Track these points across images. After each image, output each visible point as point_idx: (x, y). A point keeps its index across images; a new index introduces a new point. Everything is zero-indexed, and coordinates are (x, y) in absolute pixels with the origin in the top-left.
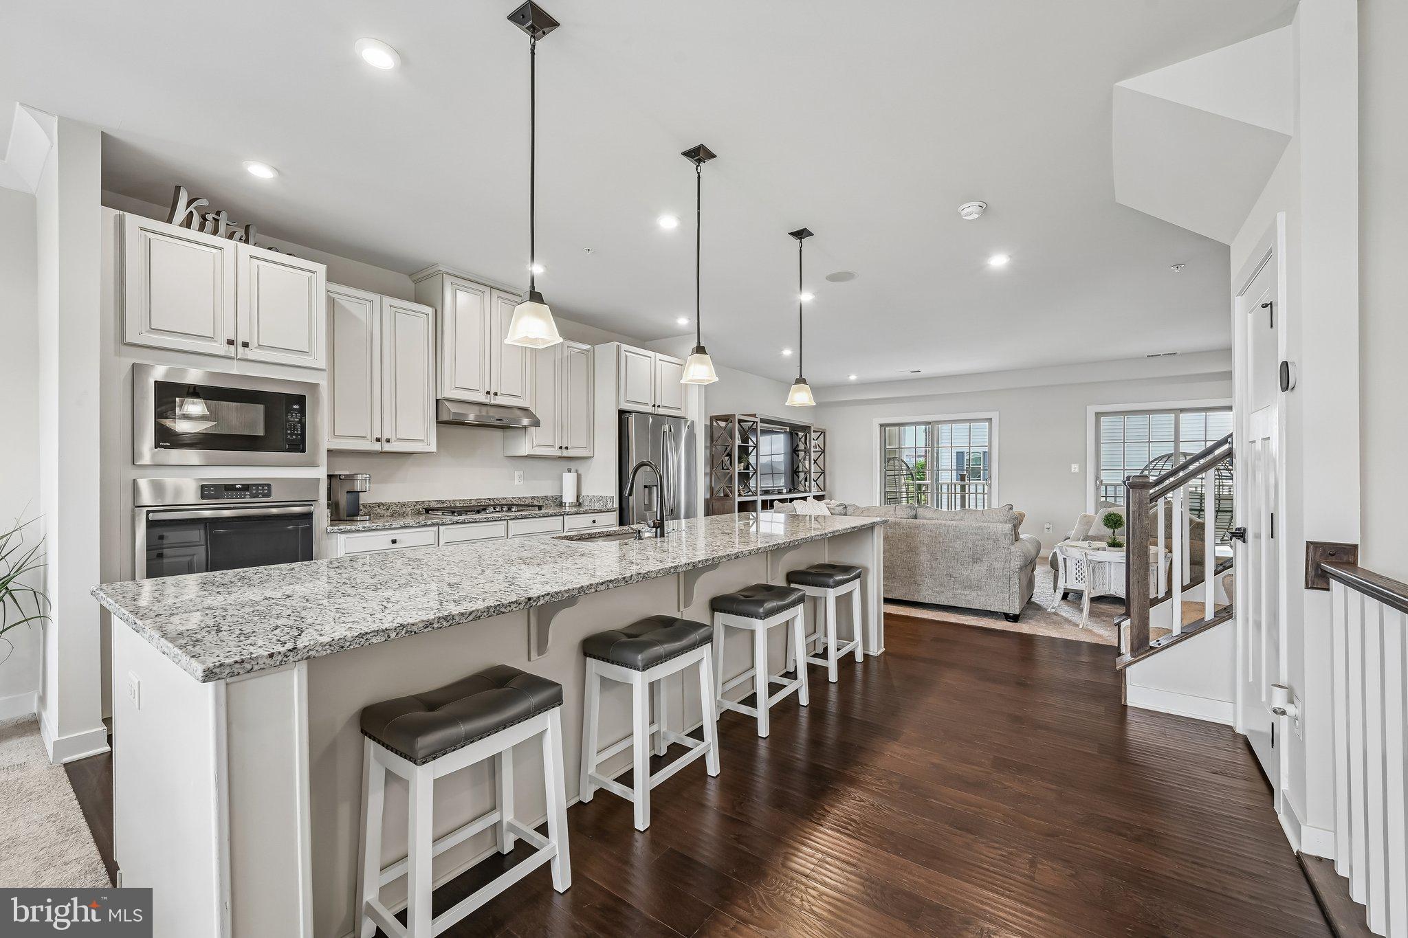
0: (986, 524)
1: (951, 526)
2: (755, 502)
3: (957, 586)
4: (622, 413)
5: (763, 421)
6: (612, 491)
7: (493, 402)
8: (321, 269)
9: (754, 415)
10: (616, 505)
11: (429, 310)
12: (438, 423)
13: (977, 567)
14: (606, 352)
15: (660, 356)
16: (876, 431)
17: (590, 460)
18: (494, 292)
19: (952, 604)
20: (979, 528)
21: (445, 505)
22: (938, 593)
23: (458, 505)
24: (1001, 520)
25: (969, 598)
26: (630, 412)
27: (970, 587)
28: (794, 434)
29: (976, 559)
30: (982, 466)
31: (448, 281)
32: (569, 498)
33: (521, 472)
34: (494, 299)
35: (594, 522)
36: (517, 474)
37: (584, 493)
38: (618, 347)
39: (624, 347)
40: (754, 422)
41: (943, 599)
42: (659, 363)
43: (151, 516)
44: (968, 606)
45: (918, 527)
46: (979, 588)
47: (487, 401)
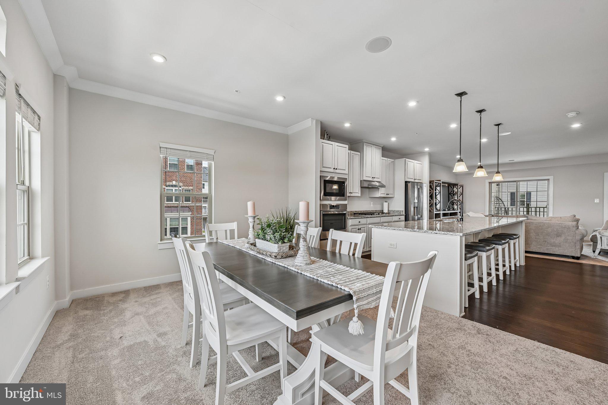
0: (563, 222)
1: (546, 223)
2: (440, 213)
3: (548, 245)
4: (406, 182)
5: (443, 183)
6: (402, 208)
7: (374, 180)
8: (347, 146)
9: (440, 181)
10: (404, 213)
11: (359, 154)
12: (361, 187)
13: (559, 238)
14: (400, 162)
15: (416, 162)
16: (487, 185)
17: (393, 198)
18: (374, 146)
19: (546, 252)
20: (560, 223)
22: (539, 248)
24: (570, 220)
25: (554, 250)
26: (409, 182)
27: (554, 246)
28: (450, 187)
29: (558, 235)
30: (525, 200)
31: (365, 144)
32: (386, 211)
34: (374, 148)
35: (400, 219)
36: (372, 203)
37: (390, 209)
38: (405, 160)
39: (407, 160)
40: (439, 183)
41: (542, 251)
42: (416, 164)
43: (324, 213)
44: (554, 253)
45: (530, 223)
46: (560, 246)
47: (372, 180)
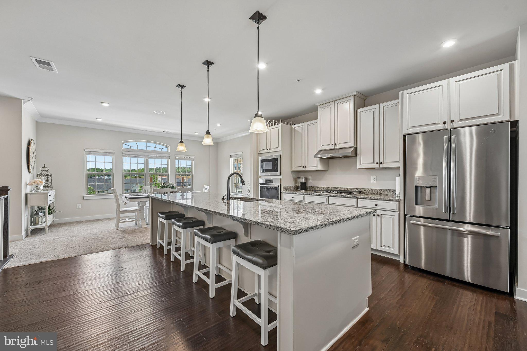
7: (336, 148)
8: (280, 125)
18: (336, 102)
21: (337, 189)
23: (342, 190)
31: (320, 107)
33: (375, 177)
34: (336, 105)
36: (372, 177)
43: (260, 185)
47: (333, 148)
